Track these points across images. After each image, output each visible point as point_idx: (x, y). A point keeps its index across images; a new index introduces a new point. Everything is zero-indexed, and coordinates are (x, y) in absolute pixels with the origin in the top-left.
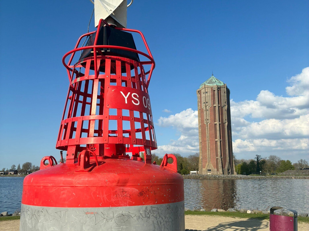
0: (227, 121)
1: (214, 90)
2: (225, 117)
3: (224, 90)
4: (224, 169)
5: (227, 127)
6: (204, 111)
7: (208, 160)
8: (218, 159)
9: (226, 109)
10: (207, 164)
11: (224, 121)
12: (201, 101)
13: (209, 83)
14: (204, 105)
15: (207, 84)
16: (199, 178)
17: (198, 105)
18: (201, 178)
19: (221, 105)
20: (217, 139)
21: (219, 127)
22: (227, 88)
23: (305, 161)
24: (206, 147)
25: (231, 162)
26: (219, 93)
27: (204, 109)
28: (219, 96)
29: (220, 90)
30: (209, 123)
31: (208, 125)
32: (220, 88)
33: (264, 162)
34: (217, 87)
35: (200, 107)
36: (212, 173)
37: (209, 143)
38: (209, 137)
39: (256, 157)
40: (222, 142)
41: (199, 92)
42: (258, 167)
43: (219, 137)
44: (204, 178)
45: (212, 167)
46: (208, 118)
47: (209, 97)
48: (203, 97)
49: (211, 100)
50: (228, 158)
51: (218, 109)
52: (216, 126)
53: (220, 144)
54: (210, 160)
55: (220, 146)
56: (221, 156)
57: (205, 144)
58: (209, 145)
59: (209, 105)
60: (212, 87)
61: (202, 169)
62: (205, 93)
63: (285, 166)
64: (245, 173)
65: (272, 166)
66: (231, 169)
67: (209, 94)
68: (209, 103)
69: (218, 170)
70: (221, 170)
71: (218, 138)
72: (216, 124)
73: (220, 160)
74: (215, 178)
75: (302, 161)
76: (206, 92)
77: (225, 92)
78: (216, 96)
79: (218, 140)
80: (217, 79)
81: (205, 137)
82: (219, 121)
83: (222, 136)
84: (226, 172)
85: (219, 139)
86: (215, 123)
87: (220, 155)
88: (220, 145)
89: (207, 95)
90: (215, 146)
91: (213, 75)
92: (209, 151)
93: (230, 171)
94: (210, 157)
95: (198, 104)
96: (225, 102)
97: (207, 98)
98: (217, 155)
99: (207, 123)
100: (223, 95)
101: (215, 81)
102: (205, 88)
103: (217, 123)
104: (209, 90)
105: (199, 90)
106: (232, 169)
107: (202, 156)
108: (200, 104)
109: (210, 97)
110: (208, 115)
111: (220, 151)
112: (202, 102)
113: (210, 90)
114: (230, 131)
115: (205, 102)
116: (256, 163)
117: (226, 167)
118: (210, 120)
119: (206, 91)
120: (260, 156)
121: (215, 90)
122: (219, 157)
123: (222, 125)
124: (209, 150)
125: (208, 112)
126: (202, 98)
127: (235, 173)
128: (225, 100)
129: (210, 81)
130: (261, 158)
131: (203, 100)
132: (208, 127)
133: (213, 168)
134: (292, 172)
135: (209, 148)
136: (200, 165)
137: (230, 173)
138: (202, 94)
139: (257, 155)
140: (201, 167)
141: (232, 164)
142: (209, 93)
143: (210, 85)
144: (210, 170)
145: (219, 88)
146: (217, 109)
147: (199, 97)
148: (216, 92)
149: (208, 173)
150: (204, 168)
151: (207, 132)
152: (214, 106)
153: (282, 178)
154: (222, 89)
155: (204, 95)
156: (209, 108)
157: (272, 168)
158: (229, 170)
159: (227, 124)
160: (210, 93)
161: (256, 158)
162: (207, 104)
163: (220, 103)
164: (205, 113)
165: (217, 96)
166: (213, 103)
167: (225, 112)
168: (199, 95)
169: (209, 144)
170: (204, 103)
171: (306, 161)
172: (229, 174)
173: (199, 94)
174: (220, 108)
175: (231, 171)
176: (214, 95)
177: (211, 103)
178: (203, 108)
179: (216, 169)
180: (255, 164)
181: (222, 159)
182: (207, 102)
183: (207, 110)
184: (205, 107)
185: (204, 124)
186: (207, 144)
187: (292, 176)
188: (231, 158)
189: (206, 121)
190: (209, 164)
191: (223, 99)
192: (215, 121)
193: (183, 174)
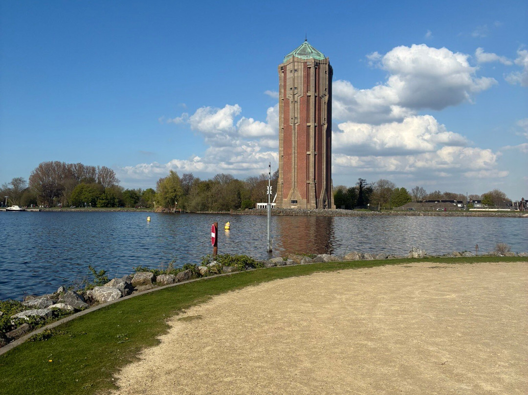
0: (326, 122)
1: (308, 66)
2: (324, 114)
3: (324, 68)
4: (319, 201)
5: (326, 131)
6: (290, 102)
7: (293, 186)
8: (309, 183)
9: (326, 101)
10: (291, 191)
11: (322, 122)
12: (285, 86)
13: (300, 54)
14: (291, 92)
15: (297, 56)
16: (279, 213)
17: (280, 92)
19: (319, 94)
20: (309, 151)
21: (314, 132)
22: (329, 65)
23: (422, 188)
24: (291, 164)
25: (329, 189)
26: (317, 72)
27: (291, 99)
28: (317, 76)
29: (319, 68)
30: (297, 124)
31: (296, 127)
32: (319, 64)
33: (370, 190)
34: (315, 62)
35: (283, 96)
36: (298, 207)
37: (296, 157)
38: (296, 148)
39: (359, 182)
40: (317, 156)
41: (282, 68)
42: (361, 197)
43: (314, 148)
44: (289, 214)
45: (298, 196)
46: (296, 116)
47: (300, 78)
48: (290, 78)
49: (302, 83)
50: (325, 183)
51: (314, 100)
52: (309, 129)
53: (314, 159)
54: (296, 186)
55: (314, 163)
56: (315, 179)
57: (290, 159)
58: (296, 161)
59: (299, 93)
60: (306, 61)
61: (282, 200)
62: (293, 72)
63: (399, 196)
64: (344, 206)
65: (381, 196)
66: (328, 199)
67: (299, 74)
68: (299, 90)
69: (308, 202)
70: (313, 202)
72: (310, 126)
73: (314, 185)
74: (306, 214)
75: (417, 189)
76: (296, 70)
77: (326, 72)
78: (312, 78)
79: (311, 152)
80: (313, 49)
81: (290, 147)
82: (315, 122)
83: (318, 147)
84: (320, 205)
85: (312, 152)
86: (308, 124)
87: (313, 177)
88: (314, 161)
89: (295, 75)
90: (305, 162)
91: (306, 40)
92: (296, 171)
93: (326, 203)
94: (296, 180)
95: (280, 90)
96: (326, 89)
97: (296, 81)
98: (308, 178)
99: (295, 124)
100: (323, 77)
101: (310, 51)
102: (294, 62)
103: (311, 124)
104: (300, 67)
105: (282, 65)
106: (330, 200)
107: (284, 179)
108: (283, 91)
109: (302, 79)
110: (296, 112)
111: (313, 170)
112: (288, 88)
113: (303, 67)
114: (329, 138)
115: (292, 87)
116: (357, 192)
117: (322, 197)
118: (299, 120)
119: (296, 68)
120: (365, 180)
121: (310, 68)
122: (311, 181)
124: (296, 169)
125: (298, 106)
126: (288, 81)
127: (334, 206)
128: (326, 86)
129: (301, 51)
130: (366, 184)
131: (289, 84)
132: (296, 131)
133: (301, 198)
134: (414, 206)
135: (296, 167)
136: (279, 193)
137: (327, 206)
138: (288, 72)
139: (360, 179)
140: (280, 197)
141: (329, 193)
142: (299, 72)
143: (304, 58)
144: (294, 202)
145: (317, 64)
146: (312, 100)
147: (283, 78)
148: (312, 70)
149: (293, 207)
150: (285, 198)
151: (293, 138)
152: (308, 94)
154: (321, 66)
155: (292, 75)
156: (299, 97)
157: (382, 199)
158: (325, 201)
159: (326, 126)
160: (302, 72)
161: (358, 183)
162: (296, 91)
163: (317, 90)
164: (291, 106)
165: (314, 78)
166: (305, 90)
167: (325, 106)
168: (283, 75)
169: (296, 159)
170: (291, 89)
171: (424, 189)
172: (324, 209)
173: (283, 72)
174: (317, 98)
175: (328, 203)
176: (308, 76)
177: (302, 89)
178: (289, 98)
179: (305, 200)
180: (355, 194)
181: (316, 183)
182: (296, 88)
183: (296, 101)
184: (291, 96)
185: (289, 126)
186: (293, 159)
187: (419, 212)
188: (329, 183)
189: (293, 120)
190: (294, 191)
191: (323, 84)
192: (308, 121)
193: (246, 208)
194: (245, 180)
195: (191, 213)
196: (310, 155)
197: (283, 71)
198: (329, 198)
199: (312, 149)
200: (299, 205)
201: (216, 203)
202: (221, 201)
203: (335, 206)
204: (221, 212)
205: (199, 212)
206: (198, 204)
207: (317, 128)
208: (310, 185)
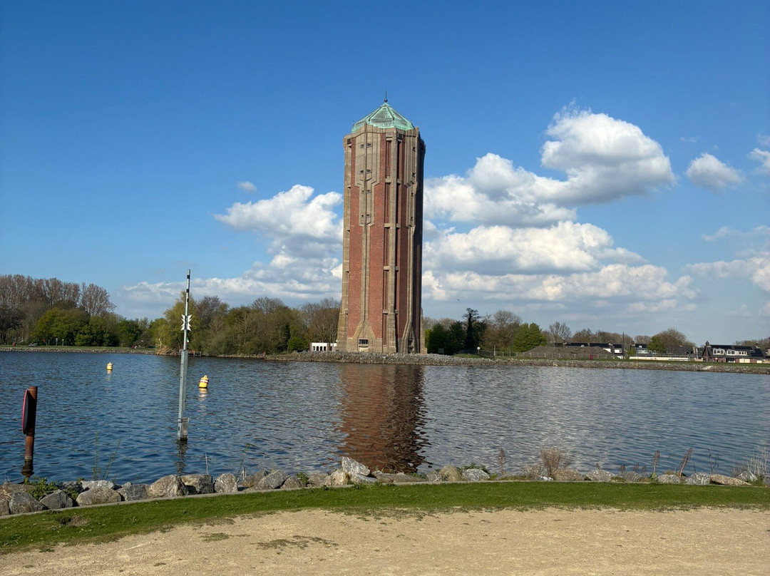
0: (413, 222)
1: (387, 139)
2: (411, 211)
3: (411, 143)
4: (401, 341)
5: (414, 236)
6: (360, 192)
7: (362, 318)
8: (387, 314)
9: (414, 192)
10: (360, 325)
11: (408, 222)
12: (353, 167)
13: (376, 121)
14: (362, 176)
15: (371, 123)
16: (339, 359)
17: (346, 176)
18: (343, 360)
19: (403, 181)
20: (387, 265)
21: (395, 236)
22: (419, 138)
24: (360, 284)
25: (417, 324)
26: (401, 148)
27: (362, 187)
28: (401, 154)
29: (404, 143)
30: (370, 225)
31: (369, 229)
32: (404, 136)
33: (483, 326)
34: (397, 133)
35: (349, 182)
36: (369, 350)
37: (368, 274)
38: (368, 260)
39: (467, 313)
40: (398, 273)
41: (349, 141)
42: (470, 337)
43: (394, 261)
44: (354, 360)
45: (370, 334)
46: (369, 212)
47: (374, 156)
48: (361, 156)
49: (379, 164)
50: (411, 314)
51: (395, 190)
52: (388, 233)
53: (394, 277)
54: (367, 317)
55: (394, 283)
56: (395, 308)
57: (358, 277)
58: (368, 280)
59: (374, 179)
60: (384, 131)
61: (345, 338)
62: (365, 147)
63: (527, 336)
64: (442, 350)
65: (500, 335)
66: (416, 339)
67: (374, 151)
68: (374, 173)
69: (384, 342)
70: (392, 342)
71: (390, 264)
72: (389, 228)
73: (393, 317)
74: (379, 361)
75: (557, 325)
76: (369, 145)
77: (414, 148)
78: (393, 157)
79: (390, 267)
80: (395, 113)
81: (359, 259)
82: (397, 222)
83: (401, 260)
84: (403, 347)
85: (392, 267)
86: (386, 225)
87: (393, 305)
88: (394, 280)
89: (369, 151)
90: (381, 281)
91: (386, 101)
92: (367, 295)
93: (413, 344)
94: (367, 309)
95: (346, 173)
96: (414, 174)
97: (369, 161)
98: (385, 305)
99: (366, 224)
100: (410, 156)
101: (391, 117)
102: (366, 132)
103: (391, 225)
104: (375, 140)
105: (349, 137)
106: (418, 340)
107: (349, 306)
108: (350, 174)
109: (379, 157)
110: (368, 205)
111: (393, 294)
112: (357, 170)
113: (379, 140)
114: (418, 247)
115: (364, 169)
116: (465, 328)
117: (405, 335)
118: (373, 218)
119: (369, 141)
120: (476, 311)
121: (390, 141)
122: (390, 311)
123: (402, 231)
124: (367, 293)
125: (371, 197)
126: (357, 160)
127: (424, 349)
128: (413, 170)
129: (378, 116)
130: (478, 317)
131: (359, 164)
132: (368, 235)
133: (373, 336)
134: (547, 351)
135: (367, 288)
136: (341, 328)
137: (413, 350)
138: (357, 147)
139: (468, 309)
140: (343, 333)
141: (417, 329)
142: (375, 147)
143: (381, 126)
144: (364, 342)
145: (401, 137)
146: (393, 189)
147: (350, 156)
148: (393, 146)
149: (361, 349)
150: (351, 335)
151: (364, 246)
152: (387, 181)
153: (531, 364)
154: (407, 139)
155: (363, 151)
156: (373, 185)
157: (500, 340)
158: (411, 341)
159: (413, 229)
160: (379, 148)
161: (466, 316)
162: (369, 176)
163: (400, 175)
164: (361, 198)
165: (396, 157)
166: (383, 174)
167: (412, 199)
168: (350, 151)
169: (368, 277)
170: (362, 172)
171: (567, 326)
172: (409, 353)
173: (350, 147)
174: (400, 187)
175: (416, 345)
176: (386, 154)
177: (378, 172)
178: (359, 186)
179: (380, 340)
180: (462, 331)
181: (396, 314)
182: (369, 171)
183: (369, 191)
184: (362, 183)
185: (358, 227)
186: (363, 277)
187: (551, 361)
188: (417, 314)
189: (364, 219)
190: (364, 325)
191: (409, 167)
192: (386, 220)
193: (293, 350)
194: (300, 308)
195: (211, 356)
196: (388, 271)
197: (350, 145)
198: (418, 337)
199: (392, 263)
200: (370, 347)
201: (249, 343)
202: (256, 339)
203: (426, 350)
204: (255, 356)
205: (222, 356)
206: (220, 343)
207: (399, 231)
208: (388, 317)
